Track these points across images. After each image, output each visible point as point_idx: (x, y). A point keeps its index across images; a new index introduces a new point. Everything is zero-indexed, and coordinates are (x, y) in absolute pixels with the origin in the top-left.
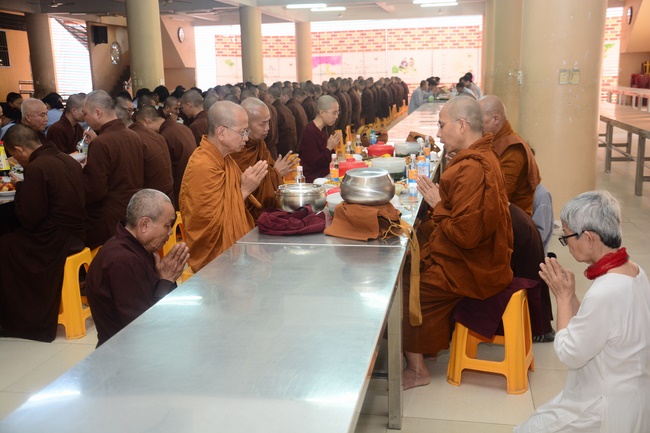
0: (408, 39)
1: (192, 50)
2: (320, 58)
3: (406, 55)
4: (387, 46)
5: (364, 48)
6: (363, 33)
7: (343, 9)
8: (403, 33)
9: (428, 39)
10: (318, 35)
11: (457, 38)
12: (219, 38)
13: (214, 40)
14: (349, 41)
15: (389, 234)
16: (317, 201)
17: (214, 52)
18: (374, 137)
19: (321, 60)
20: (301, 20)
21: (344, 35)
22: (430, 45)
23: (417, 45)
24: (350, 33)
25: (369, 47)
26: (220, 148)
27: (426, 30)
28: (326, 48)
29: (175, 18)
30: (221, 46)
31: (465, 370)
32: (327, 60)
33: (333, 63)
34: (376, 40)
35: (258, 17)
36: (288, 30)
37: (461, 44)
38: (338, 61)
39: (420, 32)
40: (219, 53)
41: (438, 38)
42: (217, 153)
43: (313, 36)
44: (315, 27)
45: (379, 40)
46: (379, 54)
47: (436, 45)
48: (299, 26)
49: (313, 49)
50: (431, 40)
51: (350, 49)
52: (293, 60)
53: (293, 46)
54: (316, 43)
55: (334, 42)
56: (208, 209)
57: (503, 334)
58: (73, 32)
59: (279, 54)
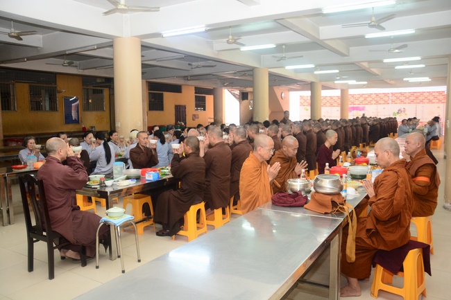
0: (402, 98)
1: (288, 103)
2: (353, 107)
3: (401, 106)
4: (390, 102)
5: (377, 103)
6: (377, 95)
7: (366, 83)
8: (399, 95)
9: (414, 98)
10: (353, 96)
11: (431, 98)
12: (301, 97)
13: (299, 98)
14: (369, 99)
15: (337, 211)
16: (306, 189)
17: (299, 104)
18: (359, 153)
19: (354, 109)
20: (343, 88)
21: (367, 96)
22: (415, 101)
23: (407, 101)
24: (370, 95)
25: (380, 102)
26: (259, 157)
27: (413, 94)
28: (357, 102)
29: (280, 88)
30: (303, 101)
31: (380, 290)
32: (357, 109)
33: (360, 110)
34: (384, 99)
35: (320, 87)
36: (337, 93)
37: (433, 101)
38: (363, 109)
39: (410, 95)
40: (302, 104)
41: (420, 98)
42: (257, 160)
43: (350, 96)
44: (351, 92)
45: (386, 99)
46: (386, 106)
47: (418, 101)
48: (343, 91)
49: (350, 103)
50: (416, 98)
51: (370, 103)
52: (339, 108)
53: (339, 101)
54: (351, 100)
55: (361, 99)
56: (250, 187)
57: (403, 271)
58: (234, 95)
59: (331, 105)
